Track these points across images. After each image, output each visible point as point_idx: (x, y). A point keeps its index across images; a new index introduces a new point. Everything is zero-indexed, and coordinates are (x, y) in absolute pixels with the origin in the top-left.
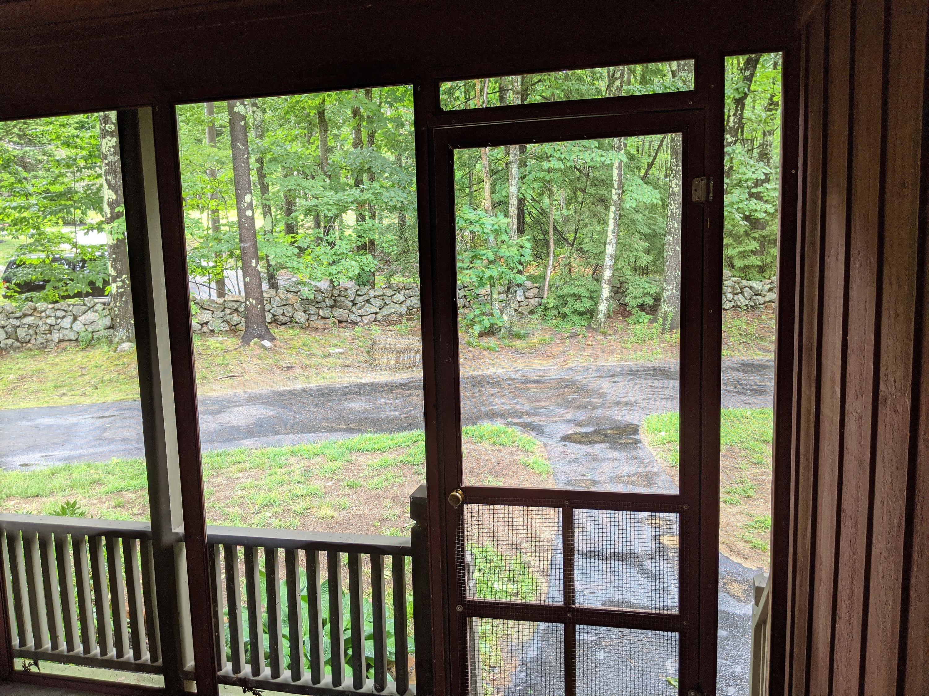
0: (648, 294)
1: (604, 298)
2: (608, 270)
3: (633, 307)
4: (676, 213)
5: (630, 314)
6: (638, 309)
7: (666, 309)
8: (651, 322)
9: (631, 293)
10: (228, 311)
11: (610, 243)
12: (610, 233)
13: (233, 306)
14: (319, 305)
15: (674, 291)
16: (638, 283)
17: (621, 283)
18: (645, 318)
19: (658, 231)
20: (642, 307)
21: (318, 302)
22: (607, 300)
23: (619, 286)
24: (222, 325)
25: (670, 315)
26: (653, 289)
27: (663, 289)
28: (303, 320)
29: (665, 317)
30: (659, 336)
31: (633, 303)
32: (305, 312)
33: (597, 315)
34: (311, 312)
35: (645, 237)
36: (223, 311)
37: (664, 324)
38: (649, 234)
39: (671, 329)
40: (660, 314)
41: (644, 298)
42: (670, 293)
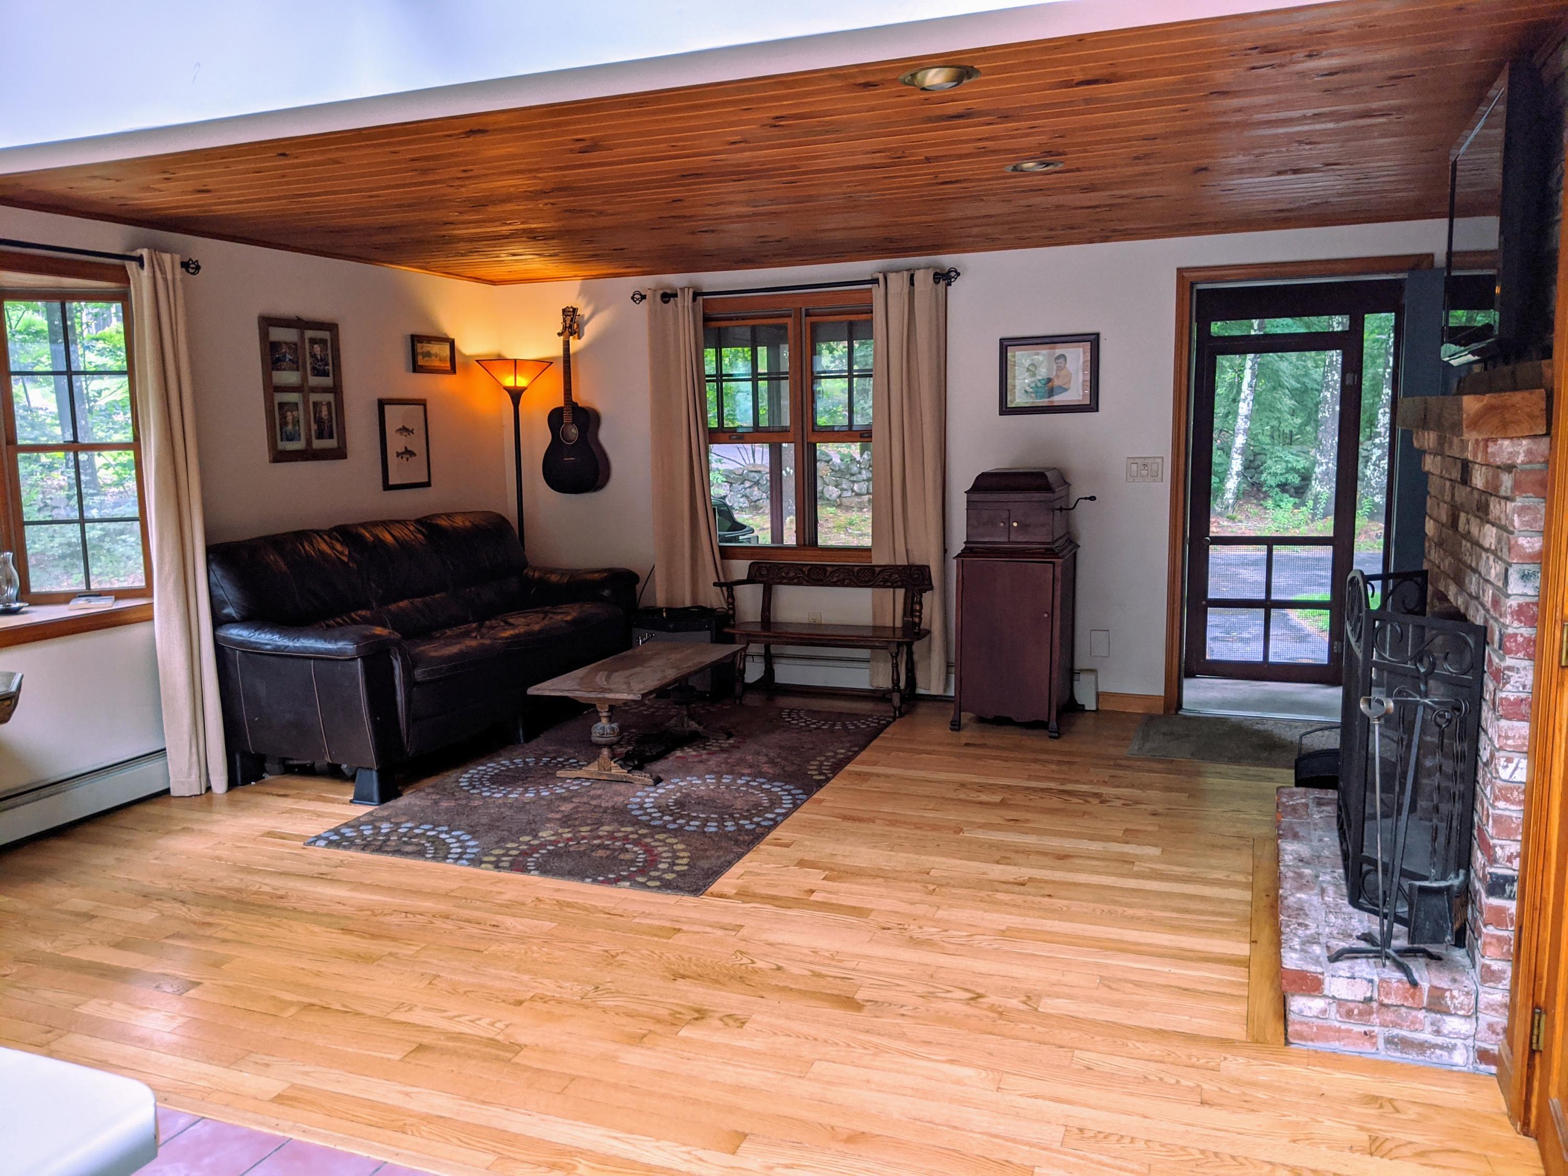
0: (1294, 470)
1: (1234, 473)
2: (1241, 436)
3: (1271, 486)
4: (1337, 360)
5: (1266, 496)
6: (1277, 489)
7: (1319, 489)
8: (1296, 506)
9: (1270, 468)
10: (747, 484)
11: (1244, 400)
12: (1245, 387)
13: (754, 477)
14: (854, 478)
15: (1330, 465)
16: (1279, 454)
17: (1255, 454)
18: (1288, 502)
19: (1310, 385)
20: (1283, 487)
21: (852, 475)
22: (1238, 474)
23: (1252, 458)
24: (741, 500)
25: (1325, 496)
26: (1301, 464)
27: (1315, 463)
28: (834, 496)
29: (1316, 500)
30: (1307, 524)
31: (1272, 481)
32: (836, 486)
33: (1223, 494)
34: (844, 486)
35: (1294, 394)
36: (742, 483)
37: (1315, 508)
38: (1297, 389)
39: (1325, 516)
40: (1310, 496)
41: (1287, 475)
42: (1324, 467)
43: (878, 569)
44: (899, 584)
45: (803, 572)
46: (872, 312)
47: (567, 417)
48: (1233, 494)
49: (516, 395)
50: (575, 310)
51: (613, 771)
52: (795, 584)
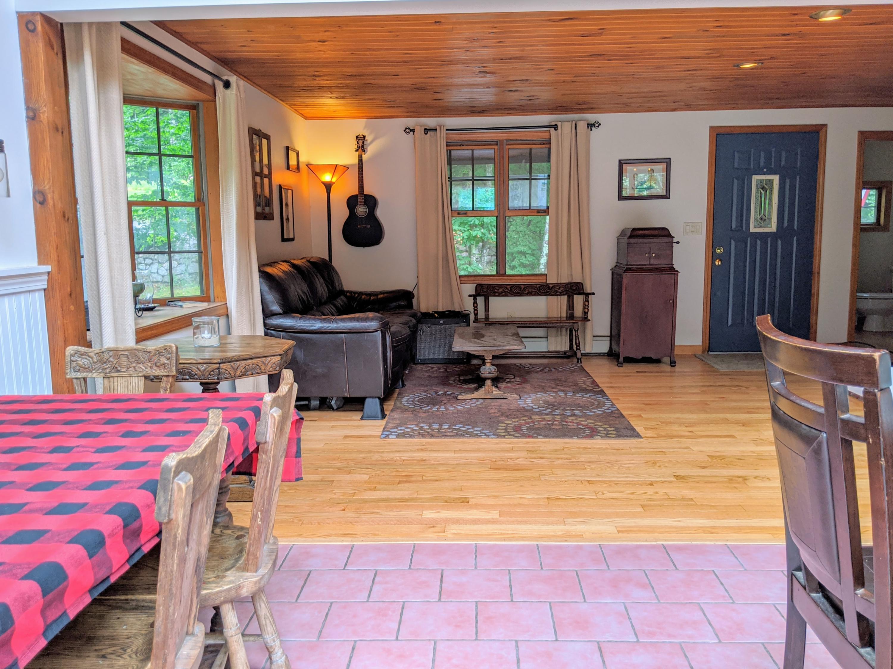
43: (551, 286)
44: (565, 293)
45: (507, 288)
46: (550, 144)
47: (361, 200)
48: (544, 266)
49: (328, 186)
50: (364, 137)
51: (494, 393)
52: (503, 296)
